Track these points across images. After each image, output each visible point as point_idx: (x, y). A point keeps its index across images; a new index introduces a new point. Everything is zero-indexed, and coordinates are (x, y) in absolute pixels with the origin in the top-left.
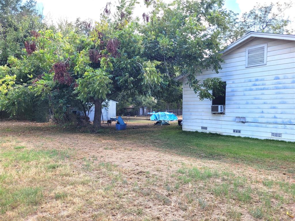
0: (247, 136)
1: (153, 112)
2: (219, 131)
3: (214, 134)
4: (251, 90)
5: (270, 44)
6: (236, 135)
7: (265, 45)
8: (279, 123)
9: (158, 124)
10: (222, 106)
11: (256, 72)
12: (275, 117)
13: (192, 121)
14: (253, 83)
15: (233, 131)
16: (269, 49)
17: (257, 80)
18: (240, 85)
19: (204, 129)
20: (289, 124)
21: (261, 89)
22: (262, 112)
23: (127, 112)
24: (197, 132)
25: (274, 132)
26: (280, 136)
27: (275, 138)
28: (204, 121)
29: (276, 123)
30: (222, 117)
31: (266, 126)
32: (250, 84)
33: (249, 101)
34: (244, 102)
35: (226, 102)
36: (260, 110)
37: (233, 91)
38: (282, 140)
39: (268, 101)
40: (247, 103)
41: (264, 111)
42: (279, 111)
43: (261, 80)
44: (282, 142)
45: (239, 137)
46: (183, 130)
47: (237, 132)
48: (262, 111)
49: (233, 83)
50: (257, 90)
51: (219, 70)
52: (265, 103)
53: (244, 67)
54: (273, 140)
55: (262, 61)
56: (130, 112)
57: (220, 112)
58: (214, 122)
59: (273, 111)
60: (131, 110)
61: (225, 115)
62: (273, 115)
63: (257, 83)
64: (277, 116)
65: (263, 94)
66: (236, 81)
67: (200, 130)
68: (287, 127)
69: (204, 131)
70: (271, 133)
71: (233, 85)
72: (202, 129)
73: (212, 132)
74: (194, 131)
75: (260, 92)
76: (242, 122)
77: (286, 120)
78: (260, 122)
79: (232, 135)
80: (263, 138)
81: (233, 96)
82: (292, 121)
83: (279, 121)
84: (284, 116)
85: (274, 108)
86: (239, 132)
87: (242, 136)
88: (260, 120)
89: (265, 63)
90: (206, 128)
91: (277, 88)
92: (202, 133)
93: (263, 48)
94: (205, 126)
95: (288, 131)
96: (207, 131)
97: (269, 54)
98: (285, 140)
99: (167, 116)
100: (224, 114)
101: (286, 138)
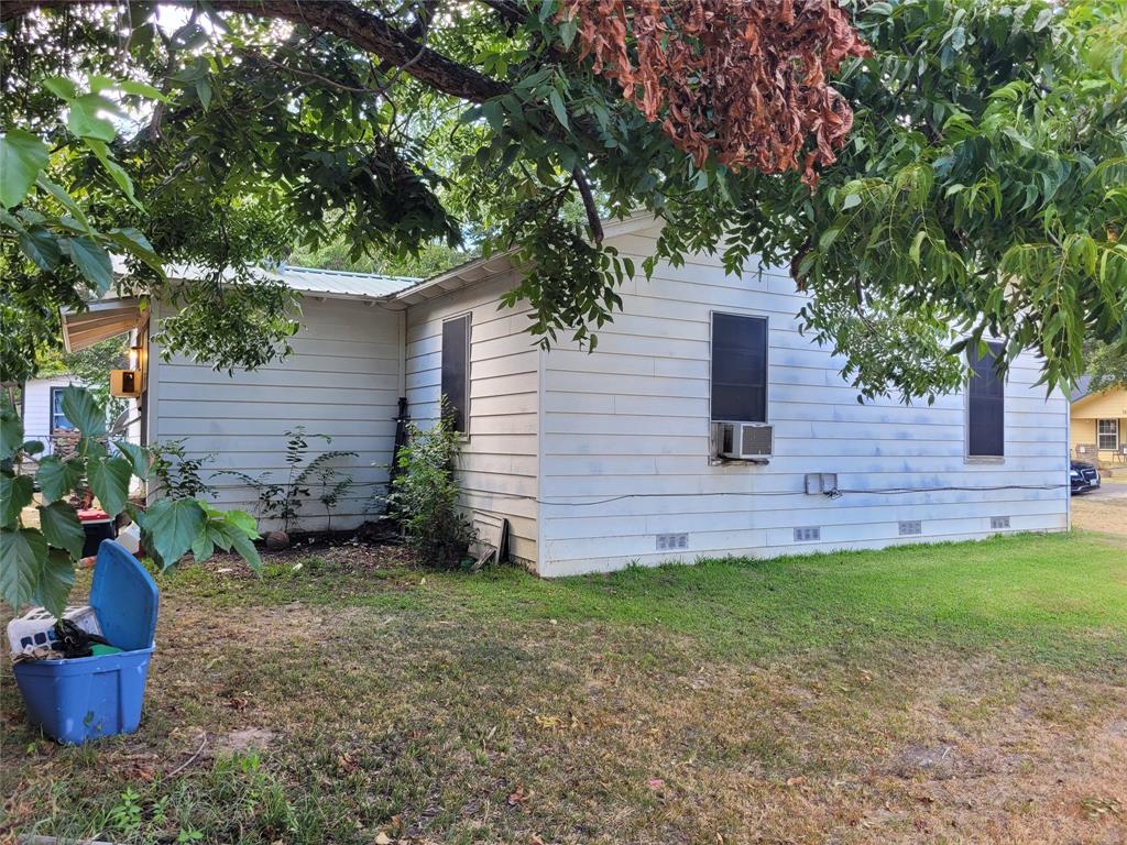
2: (738, 547)
6: (806, 547)
8: (916, 486)
12: (907, 470)
13: (602, 510)
15: (793, 536)
19: (672, 545)
20: (935, 487)
22: (878, 453)
24: (634, 570)
25: (905, 519)
26: (918, 531)
27: (908, 539)
29: (910, 490)
30: (753, 479)
31: (888, 500)
33: (843, 412)
34: (828, 412)
35: (771, 410)
36: (870, 446)
37: (791, 365)
38: (923, 541)
40: (836, 419)
41: (885, 447)
42: (914, 447)
44: (926, 546)
45: (818, 556)
47: (808, 537)
48: (878, 449)
52: (883, 421)
54: (903, 548)
59: (901, 447)
61: (766, 470)
62: (898, 463)
64: (913, 463)
67: (650, 556)
68: (931, 498)
69: (672, 556)
70: (897, 525)
72: (662, 546)
73: (708, 556)
74: (619, 566)
76: (828, 493)
77: (928, 477)
78: (871, 488)
79: (792, 552)
82: (941, 477)
83: (915, 479)
85: (904, 437)
86: (816, 535)
87: (826, 550)
88: (875, 481)
90: (681, 540)
92: (665, 567)
95: (935, 512)
96: (689, 555)
98: (927, 541)
100: (766, 463)
101: (930, 534)
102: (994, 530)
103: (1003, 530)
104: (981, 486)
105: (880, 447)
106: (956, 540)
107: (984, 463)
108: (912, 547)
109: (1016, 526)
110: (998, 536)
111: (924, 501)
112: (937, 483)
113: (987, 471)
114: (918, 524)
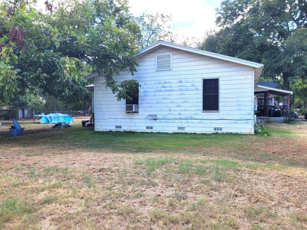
0: (158, 131)
1: (42, 114)
2: (133, 129)
3: (128, 132)
4: (161, 91)
5: (174, 53)
6: (149, 131)
7: (171, 54)
8: (183, 118)
10: (136, 105)
11: (164, 76)
12: (180, 114)
13: (105, 121)
14: (162, 85)
15: (146, 128)
16: (174, 57)
17: (165, 83)
18: (151, 86)
19: (118, 128)
20: (190, 119)
21: (169, 91)
22: (170, 110)
24: (111, 131)
25: (180, 126)
26: (184, 129)
27: (180, 131)
28: (119, 120)
29: (181, 119)
30: (135, 116)
31: (173, 121)
32: (160, 86)
33: (160, 101)
34: (155, 101)
35: (140, 102)
36: (168, 109)
37: (145, 92)
39: (175, 101)
40: (158, 103)
41: (172, 109)
42: (183, 109)
43: (169, 83)
44: (186, 133)
45: (152, 133)
46: (96, 130)
47: (149, 128)
48: (170, 109)
49: (145, 84)
50: (165, 91)
51: (134, 73)
52: (172, 103)
53: (154, 71)
54: (179, 133)
55: (169, 67)
57: (134, 111)
58: (128, 120)
59: (178, 109)
60: (5, 113)
61: (139, 114)
62: (178, 113)
63: (166, 85)
64: (182, 113)
65: (170, 95)
66: (148, 83)
67: (114, 129)
68: (189, 121)
69: (118, 130)
70: (177, 127)
71: (145, 86)
72: (116, 128)
73: (126, 130)
74: (108, 130)
75: (168, 93)
76: (155, 119)
77: (188, 116)
78: (168, 118)
79: (145, 131)
80: (171, 132)
81: (145, 96)
82: (192, 116)
83: (183, 117)
84: (186, 113)
85: (179, 106)
86: (152, 128)
87: (154, 132)
88: (169, 117)
89: (171, 68)
90: (120, 127)
91: (181, 90)
92: (116, 131)
93: (169, 56)
94: (119, 125)
95: (190, 125)
96: (122, 130)
97: (174, 61)
98: (187, 132)
99: (60, 118)
100: (138, 113)
101: (188, 130)
102: (215, 131)
103: (219, 132)
104: (210, 119)
105: (171, 109)
106: (198, 133)
107: (207, 112)
108: (182, 133)
109: (225, 131)
110: (217, 133)
111: (186, 122)
112: (191, 118)
113: (211, 115)
114: (184, 127)
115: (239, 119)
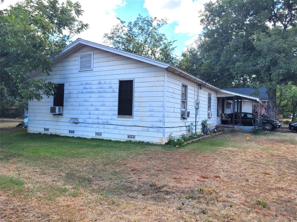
0: (79, 136)
2: (58, 132)
3: (54, 135)
4: (82, 93)
5: (95, 52)
6: (71, 135)
7: (92, 53)
8: (100, 123)
9: (20, 126)
10: (61, 107)
11: (86, 76)
12: (98, 118)
13: (36, 122)
14: (84, 86)
15: (69, 132)
16: (95, 56)
17: (86, 84)
18: (75, 87)
21: (89, 93)
22: (90, 114)
23: (8, 114)
24: (40, 133)
25: (97, 131)
26: (100, 135)
27: (98, 137)
28: (47, 123)
29: (98, 124)
30: (61, 119)
31: (92, 126)
32: (82, 87)
33: (81, 103)
34: (77, 104)
35: (65, 104)
36: (88, 112)
37: (69, 93)
38: (102, 138)
39: (94, 104)
40: (80, 105)
41: (92, 112)
42: (101, 112)
43: (90, 84)
44: (102, 140)
45: (73, 137)
46: (29, 132)
47: (71, 133)
49: (70, 85)
50: (87, 93)
52: (91, 105)
53: (77, 71)
54: (96, 139)
55: (90, 67)
56: (12, 114)
57: (58, 113)
58: (54, 123)
59: (97, 112)
61: (63, 117)
62: (95, 117)
63: (87, 86)
64: (100, 117)
65: (90, 97)
66: (73, 84)
67: (42, 131)
68: (105, 127)
69: (46, 132)
70: (95, 133)
71: (70, 88)
72: (45, 130)
73: (52, 133)
74: (38, 133)
75: (88, 95)
76: (75, 123)
77: (105, 121)
78: (88, 122)
79: (68, 135)
80: (89, 138)
81: (70, 97)
82: (109, 121)
83: (100, 121)
84: (104, 117)
85: (97, 110)
87: (76, 136)
89: (92, 69)
90: (48, 130)
91: (100, 92)
92: (45, 134)
93: (90, 55)
94: (47, 127)
95: (106, 130)
96: (49, 133)
97: (95, 61)
98: (104, 138)
100: (62, 115)
101: (105, 136)
102: (128, 139)
103: (132, 139)
104: (124, 124)
105: (90, 112)
106: (113, 140)
107: (122, 118)
108: (99, 139)
109: (137, 139)
110: (130, 141)
111: (103, 127)
112: (107, 123)
113: (125, 120)
114: (101, 133)
115: (150, 126)
